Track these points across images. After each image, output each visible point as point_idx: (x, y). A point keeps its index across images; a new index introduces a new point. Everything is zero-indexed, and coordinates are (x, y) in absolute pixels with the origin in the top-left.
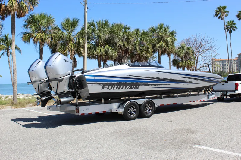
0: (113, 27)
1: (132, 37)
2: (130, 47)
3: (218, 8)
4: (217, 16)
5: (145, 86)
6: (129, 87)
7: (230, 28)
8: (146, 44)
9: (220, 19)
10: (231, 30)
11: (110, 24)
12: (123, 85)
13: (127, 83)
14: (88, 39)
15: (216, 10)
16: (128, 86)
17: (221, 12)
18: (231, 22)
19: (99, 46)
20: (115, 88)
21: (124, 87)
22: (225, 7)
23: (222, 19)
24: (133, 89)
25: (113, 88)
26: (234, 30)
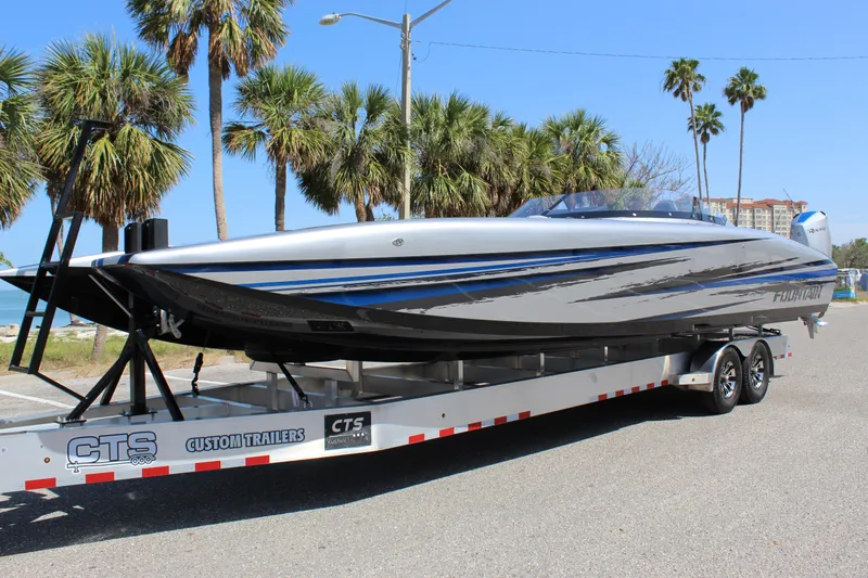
3: (676, 65)
4: (671, 88)
7: (705, 126)
9: (679, 97)
10: (708, 131)
15: (669, 71)
17: (681, 78)
18: (706, 108)
19: (440, 175)
22: (694, 64)
23: (684, 99)
26: (715, 132)
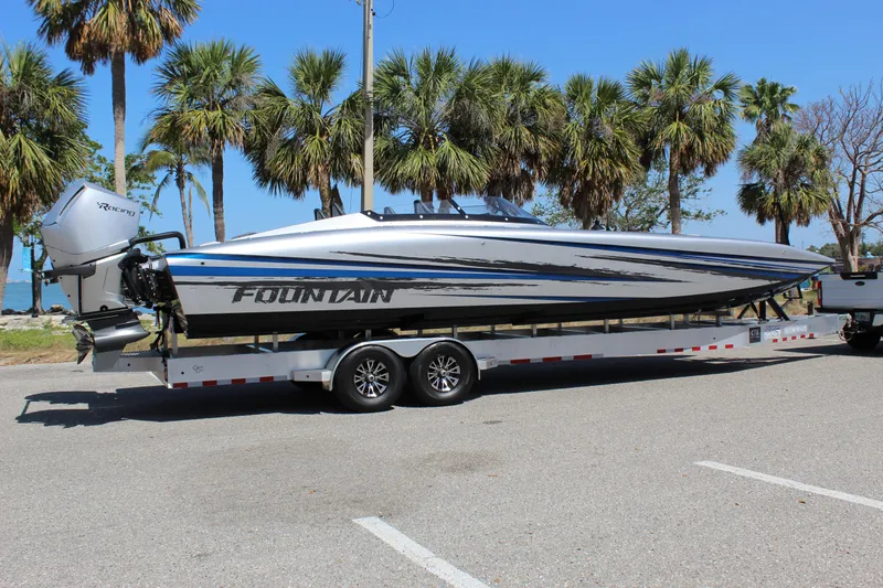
0: (472, 73)
1: (546, 107)
2: (542, 146)
5: (421, 291)
6: (349, 293)
8: (609, 130)
11: (463, 63)
12: (323, 287)
13: (338, 280)
14: (378, 120)
16: (345, 293)
19: (420, 146)
20: (290, 295)
21: (328, 293)
24: (365, 300)
25: (278, 297)
